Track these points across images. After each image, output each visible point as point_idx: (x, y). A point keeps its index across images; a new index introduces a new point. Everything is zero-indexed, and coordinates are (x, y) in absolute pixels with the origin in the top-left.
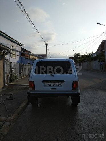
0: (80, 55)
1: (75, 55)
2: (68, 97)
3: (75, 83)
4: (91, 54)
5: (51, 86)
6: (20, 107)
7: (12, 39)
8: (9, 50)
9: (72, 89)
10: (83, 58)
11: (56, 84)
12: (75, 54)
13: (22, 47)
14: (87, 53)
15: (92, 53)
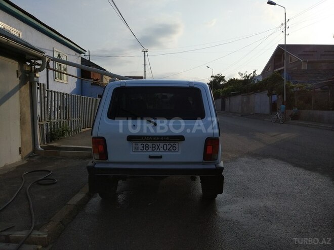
0: (224, 80)
1: (212, 79)
2: (194, 179)
3: (211, 144)
4: (252, 78)
5: (150, 149)
6: (68, 203)
7: (57, 36)
8: (47, 59)
9: (204, 159)
10: (232, 86)
11: (162, 144)
12: (213, 77)
13: (82, 55)
14: (242, 75)
15: (252, 75)
